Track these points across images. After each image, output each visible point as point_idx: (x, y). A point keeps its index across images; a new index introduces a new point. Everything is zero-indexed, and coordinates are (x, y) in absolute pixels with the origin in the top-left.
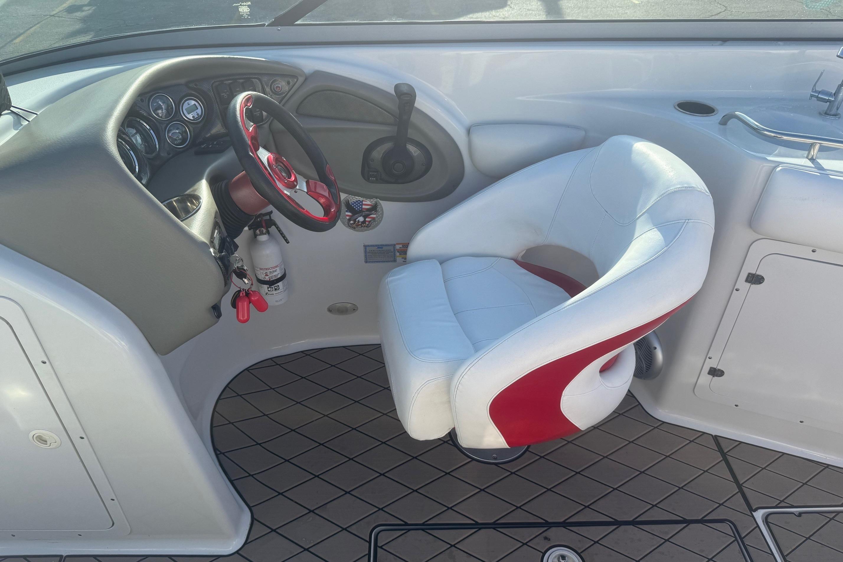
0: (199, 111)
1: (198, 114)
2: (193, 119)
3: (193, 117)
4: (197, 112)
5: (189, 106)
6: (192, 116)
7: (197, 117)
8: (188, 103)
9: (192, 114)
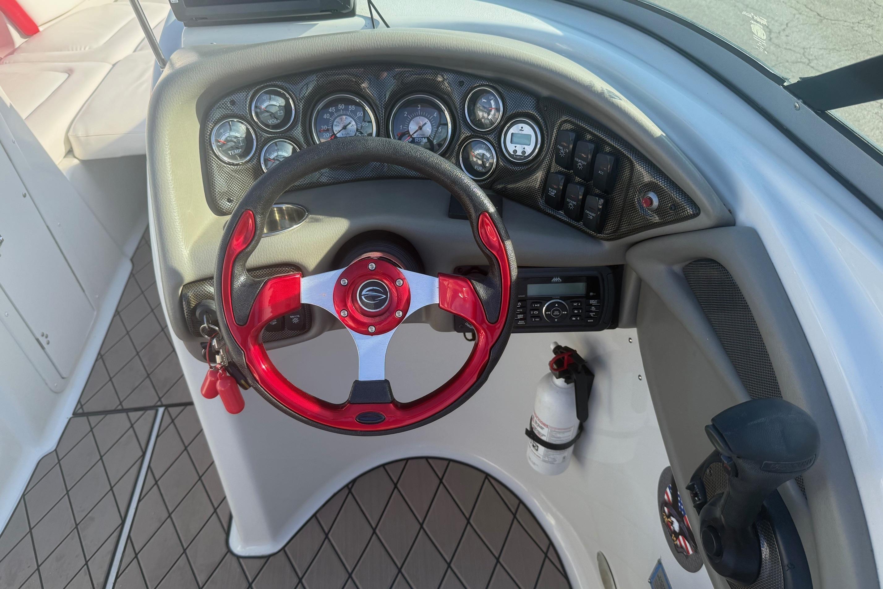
0: (529, 150)
1: (524, 152)
2: (512, 153)
3: (515, 151)
4: (524, 149)
5: (520, 132)
6: (515, 149)
7: (520, 156)
8: (522, 128)
9: (516, 147)
